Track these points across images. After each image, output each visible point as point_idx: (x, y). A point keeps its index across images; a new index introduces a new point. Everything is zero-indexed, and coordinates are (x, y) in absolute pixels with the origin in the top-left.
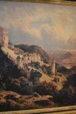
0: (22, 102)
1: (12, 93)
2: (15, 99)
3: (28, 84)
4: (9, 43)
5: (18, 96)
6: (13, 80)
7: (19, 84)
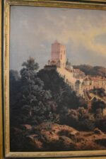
0: (79, 140)
1: (66, 128)
2: (71, 136)
3: (88, 117)
4: (67, 63)
5: (74, 132)
6: (70, 111)
7: (76, 117)
